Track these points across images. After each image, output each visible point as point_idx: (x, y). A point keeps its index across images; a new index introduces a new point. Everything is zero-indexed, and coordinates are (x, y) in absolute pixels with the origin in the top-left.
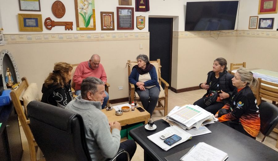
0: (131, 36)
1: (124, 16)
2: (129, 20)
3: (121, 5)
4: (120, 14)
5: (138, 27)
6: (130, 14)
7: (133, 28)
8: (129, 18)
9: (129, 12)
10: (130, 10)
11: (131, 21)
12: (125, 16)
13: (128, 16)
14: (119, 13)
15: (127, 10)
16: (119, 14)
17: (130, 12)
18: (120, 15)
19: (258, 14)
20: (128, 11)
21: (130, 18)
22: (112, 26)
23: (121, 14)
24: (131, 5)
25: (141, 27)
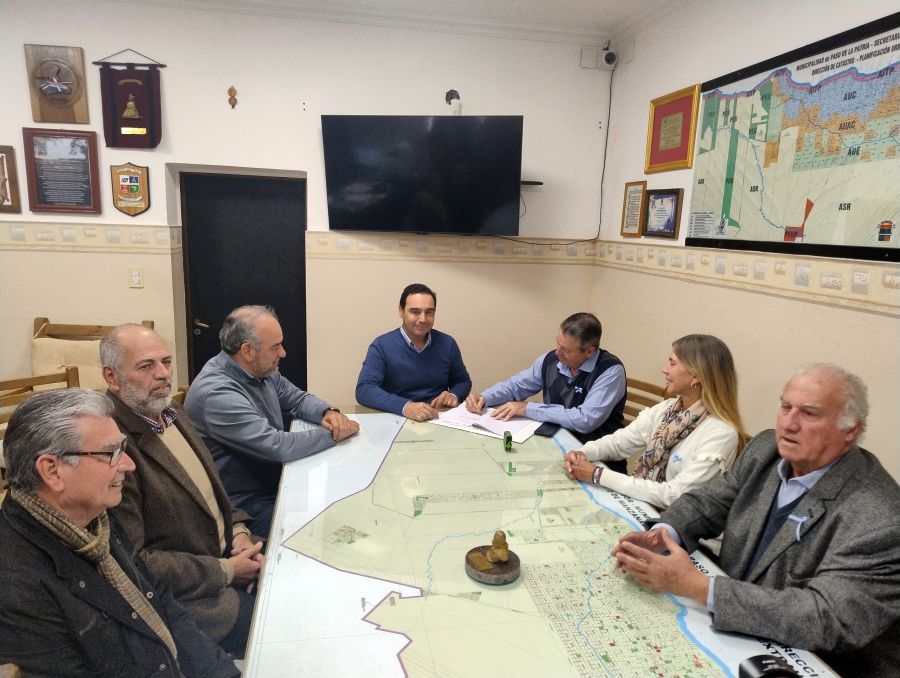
0: (90, 236)
1: (55, 163)
2: (82, 178)
3: (43, 120)
4: (41, 153)
5: (122, 204)
6: (82, 156)
7: (97, 210)
8: (80, 169)
9: (78, 150)
10: (83, 142)
11: (87, 182)
12: (62, 162)
13: (72, 162)
14: (36, 150)
15: (67, 142)
16: (37, 156)
17: (82, 147)
18: (41, 157)
19: (646, 173)
20: (73, 145)
21: (85, 173)
22: (9, 197)
23: (46, 154)
24: (87, 122)
25: (130, 205)
